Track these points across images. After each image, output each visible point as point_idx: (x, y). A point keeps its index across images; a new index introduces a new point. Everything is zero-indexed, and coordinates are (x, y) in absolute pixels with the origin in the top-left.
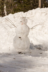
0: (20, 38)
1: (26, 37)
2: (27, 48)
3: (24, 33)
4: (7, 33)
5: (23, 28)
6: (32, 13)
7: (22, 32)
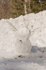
0: (21, 41)
1: (27, 41)
2: (28, 51)
3: (25, 36)
4: (14, 35)
5: (24, 31)
6: (42, 14)
7: (23, 35)
